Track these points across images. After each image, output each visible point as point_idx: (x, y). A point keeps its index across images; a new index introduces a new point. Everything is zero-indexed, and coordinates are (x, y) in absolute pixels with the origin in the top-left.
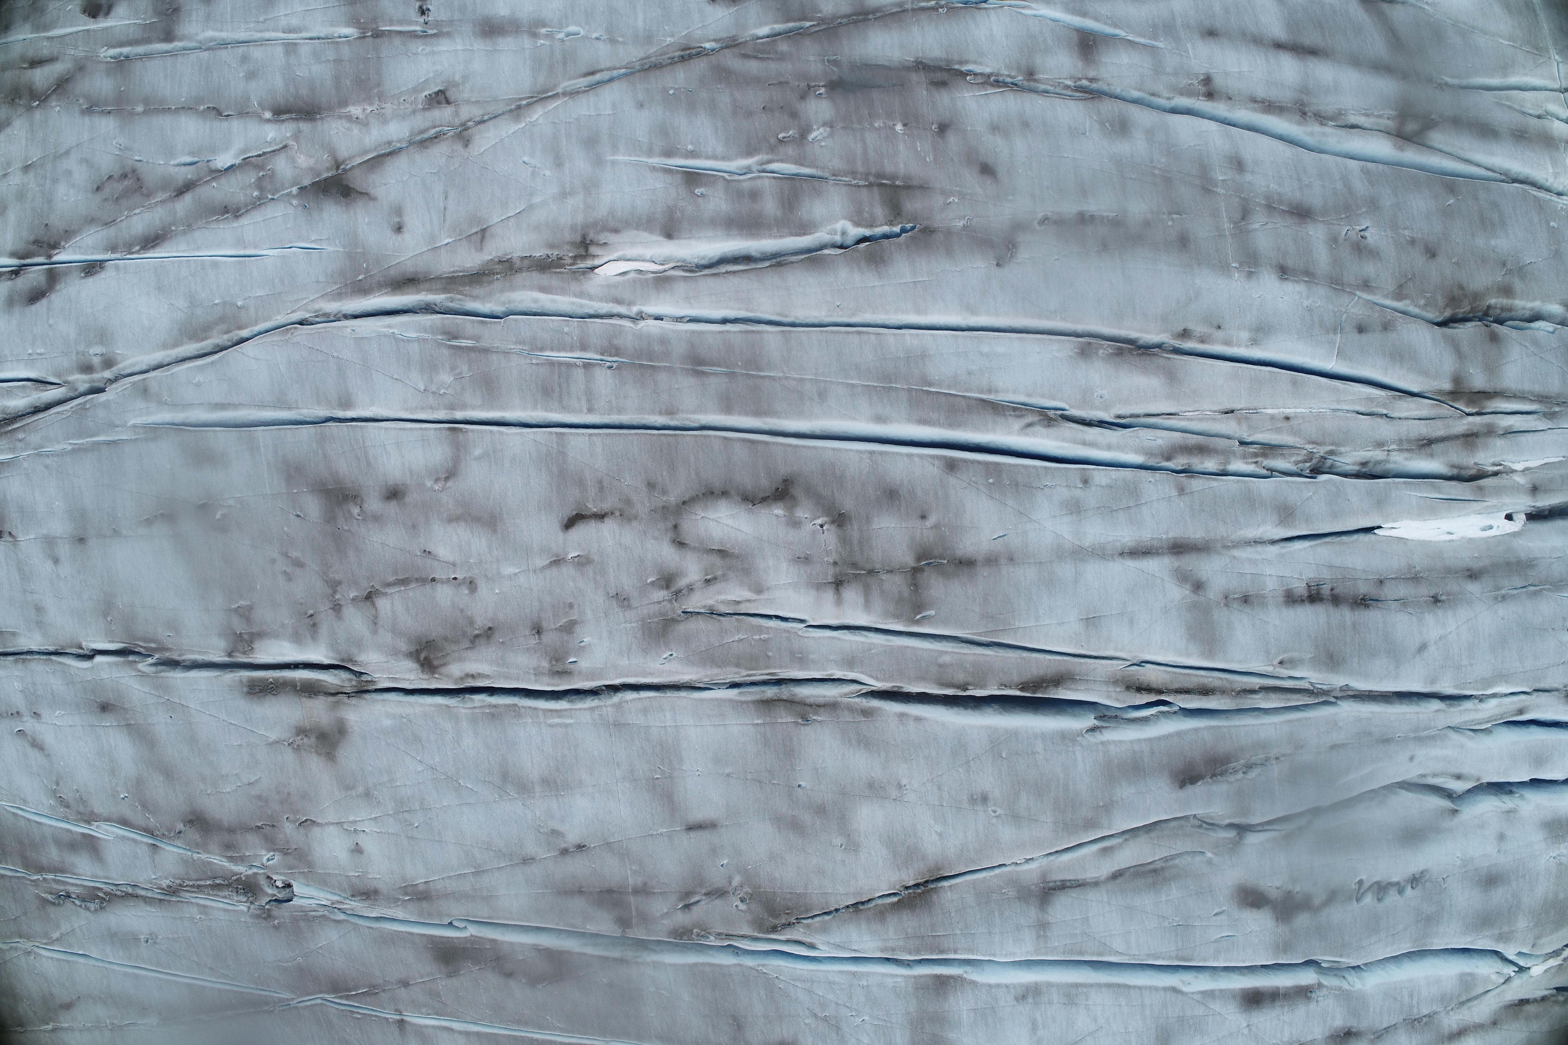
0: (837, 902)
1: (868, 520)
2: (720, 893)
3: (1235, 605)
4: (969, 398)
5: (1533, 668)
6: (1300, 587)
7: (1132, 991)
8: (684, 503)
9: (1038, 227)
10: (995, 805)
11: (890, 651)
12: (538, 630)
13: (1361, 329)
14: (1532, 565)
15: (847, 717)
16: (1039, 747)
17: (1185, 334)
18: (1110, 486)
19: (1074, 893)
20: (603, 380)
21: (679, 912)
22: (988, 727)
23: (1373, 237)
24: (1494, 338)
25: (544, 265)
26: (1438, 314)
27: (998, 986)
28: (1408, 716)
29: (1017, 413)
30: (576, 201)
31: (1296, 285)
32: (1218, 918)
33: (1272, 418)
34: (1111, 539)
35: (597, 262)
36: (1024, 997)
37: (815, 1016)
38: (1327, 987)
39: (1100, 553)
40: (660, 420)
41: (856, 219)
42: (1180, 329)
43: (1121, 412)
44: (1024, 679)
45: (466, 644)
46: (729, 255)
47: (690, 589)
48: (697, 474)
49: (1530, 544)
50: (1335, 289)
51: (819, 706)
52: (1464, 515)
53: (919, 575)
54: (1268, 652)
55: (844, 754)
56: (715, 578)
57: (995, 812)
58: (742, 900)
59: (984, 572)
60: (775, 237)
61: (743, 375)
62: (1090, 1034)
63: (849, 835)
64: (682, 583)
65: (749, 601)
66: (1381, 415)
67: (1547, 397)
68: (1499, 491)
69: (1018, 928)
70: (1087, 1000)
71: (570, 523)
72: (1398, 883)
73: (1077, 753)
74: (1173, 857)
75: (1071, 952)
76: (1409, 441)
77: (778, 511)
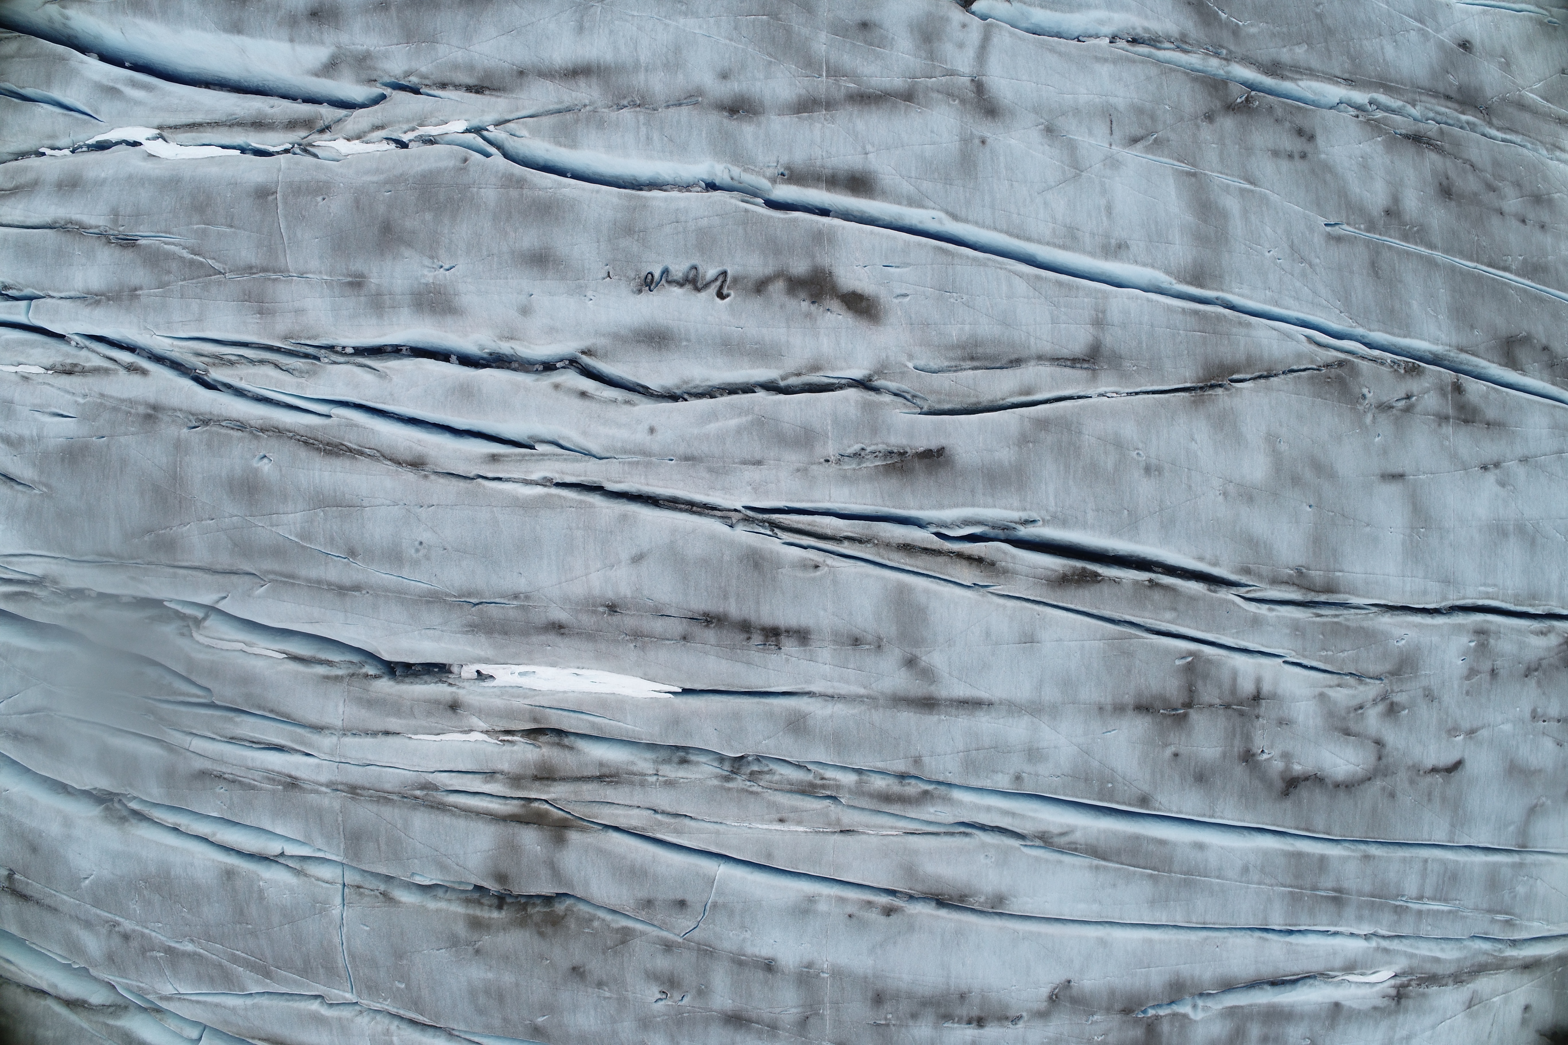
0: (1287, 384)
1: (1224, 755)
2: (1384, 407)
3: (870, 638)
4: (1118, 863)
5: (477, 508)
6: (790, 647)
7: (1005, 228)
8: (1369, 779)
9: (1024, 1014)
10: (1138, 462)
11: (1220, 629)
12: (1493, 673)
13: (682, 904)
14: (471, 626)
15: (1265, 570)
16: (1091, 515)
17: (888, 911)
18: (994, 771)
19: (1065, 353)
20: (1411, 887)
21: (1415, 393)
22: (1136, 542)
23: (653, 992)
24: (501, 878)
25: (1433, 979)
26: (575, 909)
27: (1145, 265)
28: (661, 483)
29: (1074, 846)
30: (1401, 1033)
31: (757, 953)
32: (904, 292)
33: (799, 823)
34: (1002, 720)
35: (1393, 982)
36: (1119, 246)
37: (1311, 265)
38: (764, 176)
39: (1013, 708)
40: (1374, 850)
41: (1186, 1021)
42: (894, 918)
43: (967, 840)
44: (1097, 586)
45: (1545, 663)
46: (1288, 987)
47: (1375, 702)
48: (1356, 804)
49: (469, 649)
50: (710, 946)
51: (1287, 583)
52: (558, 692)
53: (1187, 700)
54: (835, 582)
55: (1272, 534)
56: (1356, 710)
57: (1138, 454)
58: (1364, 397)
59: (1129, 699)
60: (1256, 1005)
61: (1306, 889)
62: (1050, 188)
63: (1273, 451)
64: (1381, 708)
65: (1331, 687)
66: (663, 813)
67: (432, 807)
68: (510, 714)
69: (1124, 326)
70: (1054, 229)
71: (1458, 765)
72: (669, 282)
73: (1053, 504)
74: (948, 369)
75: (1070, 287)
76: (632, 783)
77: (1297, 768)
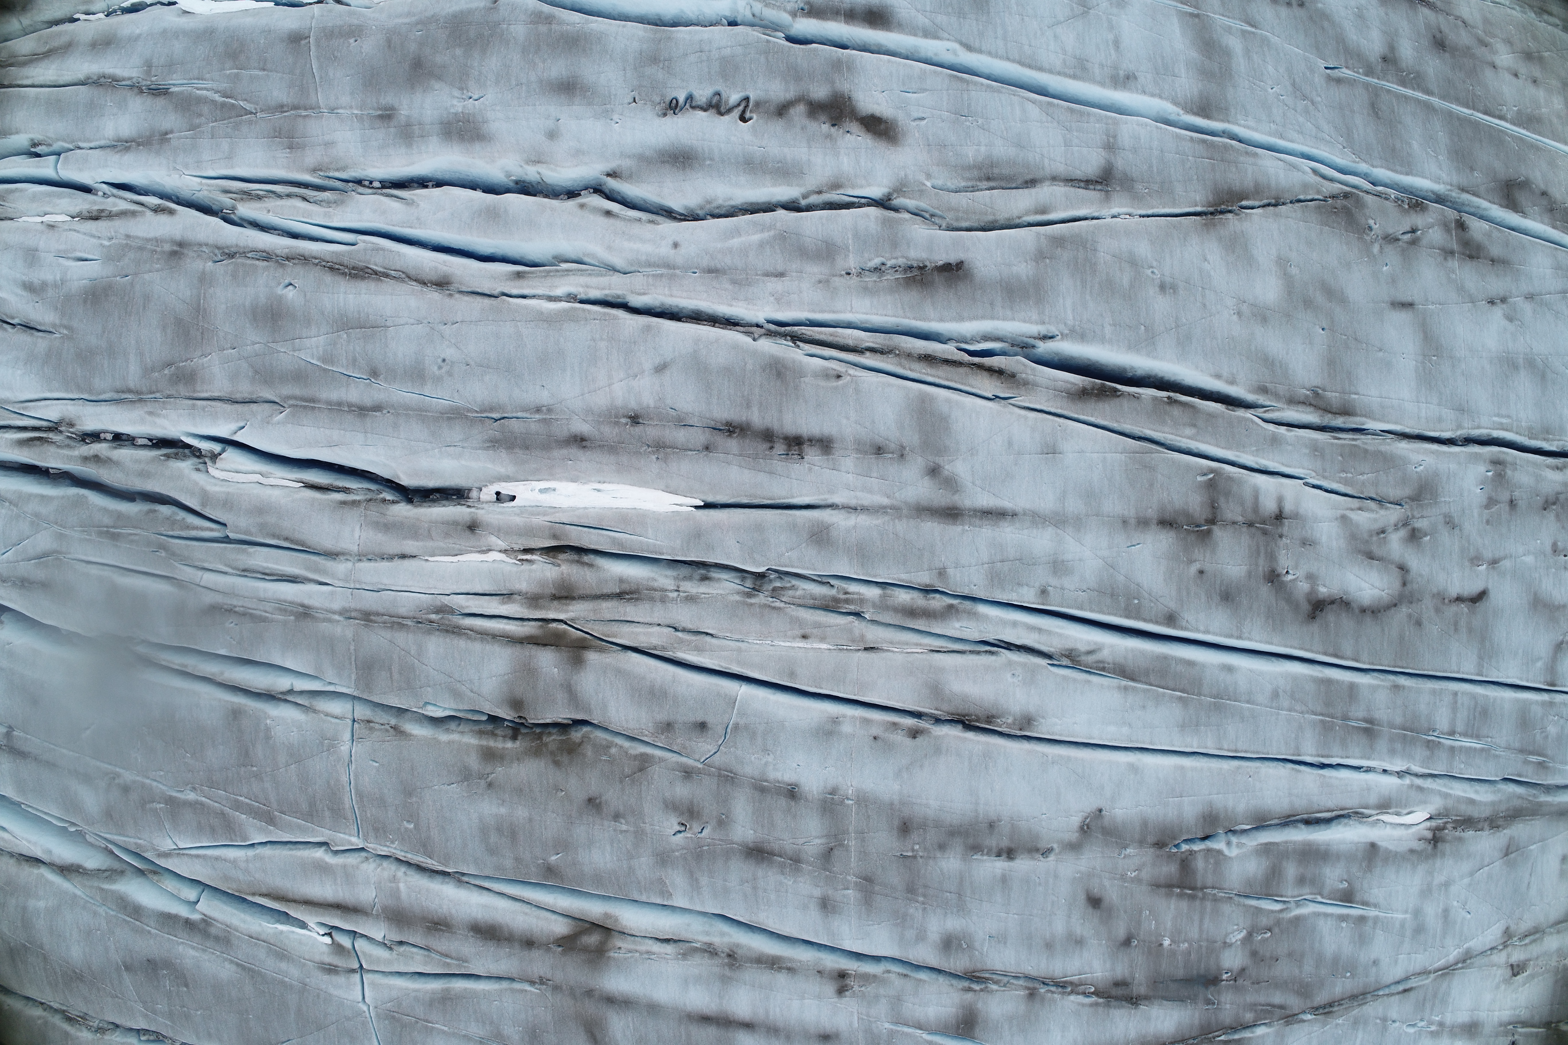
0: (1295, 211)
1: (1249, 574)
2: (1390, 239)
3: (892, 446)
4: (1146, 683)
5: (502, 323)
6: (812, 456)
7: (1017, 58)
8: (1395, 605)
9: (1055, 846)
10: (1153, 279)
11: (1240, 446)
12: (1512, 503)
13: (702, 726)
14: (491, 441)
15: (1281, 389)
16: (1108, 330)
17: (914, 734)
18: (1019, 584)
19: (1078, 174)
20: (1442, 721)
21: (1420, 227)
22: (1155, 358)
23: (672, 824)
24: (517, 704)
25: (1467, 822)
26: (592, 736)
27: (1153, 95)
28: (685, 294)
29: (1101, 665)
30: (1439, 878)
31: (780, 779)
32: (921, 115)
33: (823, 639)
34: (1026, 531)
35: (1428, 824)
36: (1128, 77)
37: (1313, 103)
38: (785, 12)
39: (1037, 519)
40: (1402, 681)
41: (1221, 857)
42: (920, 740)
43: (993, 658)
44: (1117, 400)
45: (1562, 497)
46: (1323, 826)
47: (1396, 527)
48: (1383, 630)
49: (490, 466)
50: (731, 772)
51: (1304, 403)
52: (578, 509)
53: (1210, 517)
54: (857, 391)
55: (1287, 354)
56: (1378, 534)
57: (1152, 272)
58: (1370, 228)
59: (1152, 513)
60: (1291, 842)
61: (1337, 718)
62: (1059, 23)
63: (1285, 274)
64: (1403, 533)
65: (1352, 510)
66: (684, 630)
67: (447, 631)
68: (529, 531)
69: (1135, 150)
70: (1064, 60)
71: (1481, 596)
72: (693, 108)
73: (1071, 318)
74: (966, 190)
75: (1081, 113)
76: (652, 599)
77: (1323, 591)
